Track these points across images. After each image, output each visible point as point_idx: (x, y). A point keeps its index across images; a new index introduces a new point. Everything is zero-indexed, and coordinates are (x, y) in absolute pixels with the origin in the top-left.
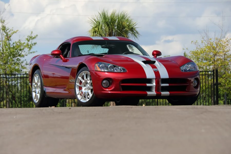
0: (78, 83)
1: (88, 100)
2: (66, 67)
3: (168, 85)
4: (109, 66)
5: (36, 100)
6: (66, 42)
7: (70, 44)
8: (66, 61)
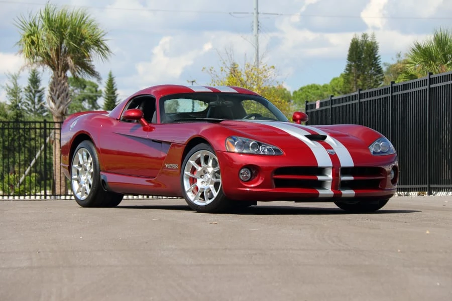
0: (187, 171)
1: (208, 202)
2: (153, 141)
3: (352, 178)
4: (251, 144)
5: (82, 196)
6: (139, 94)
7: (153, 100)
8: (150, 130)
